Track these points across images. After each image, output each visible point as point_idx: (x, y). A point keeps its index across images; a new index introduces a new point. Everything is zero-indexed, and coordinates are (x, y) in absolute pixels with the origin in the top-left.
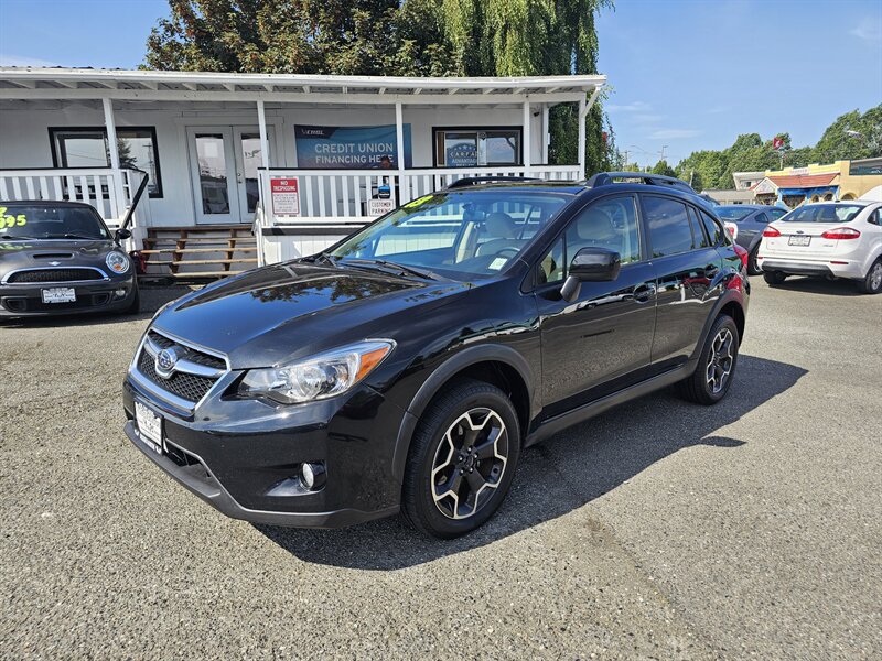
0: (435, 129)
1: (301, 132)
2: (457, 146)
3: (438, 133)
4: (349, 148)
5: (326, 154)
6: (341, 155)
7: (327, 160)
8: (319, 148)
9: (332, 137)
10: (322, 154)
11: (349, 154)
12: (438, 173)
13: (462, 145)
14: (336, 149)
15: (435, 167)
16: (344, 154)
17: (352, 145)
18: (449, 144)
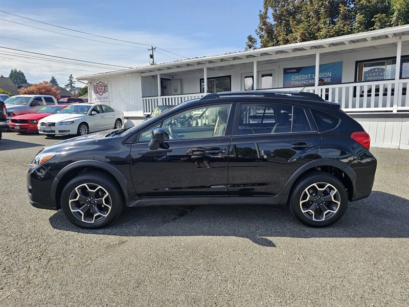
0: (357, 62)
1: (286, 71)
2: (371, 70)
3: (359, 64)
4: (308, 76)
5: (297, 80)
6: (304, 80)
7: (297, 83)
8: (293, 78)
9: (301, 72)
10: (295, 81)
11: (308, 79)
12: (358, 85)
13: (374, 69)
14: (302, 78)
15: (355, 81)
16: (306, 80)
17: (309, 75)
18: (365, 69)
